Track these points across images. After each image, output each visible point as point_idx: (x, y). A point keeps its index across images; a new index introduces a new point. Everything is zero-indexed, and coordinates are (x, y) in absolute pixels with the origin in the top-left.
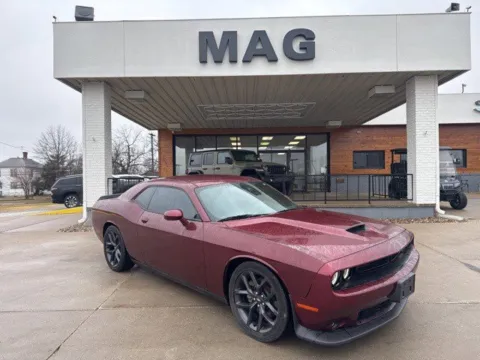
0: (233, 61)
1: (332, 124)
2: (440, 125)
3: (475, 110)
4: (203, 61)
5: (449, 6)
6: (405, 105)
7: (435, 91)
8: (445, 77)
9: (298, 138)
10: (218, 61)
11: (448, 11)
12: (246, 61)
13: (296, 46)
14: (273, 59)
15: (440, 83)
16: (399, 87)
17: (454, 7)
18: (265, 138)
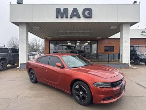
0: (67, 17)
1: (98, 38)
2: (130, 39)
3: (142, 34)
4: (57, 17)
5: (134, 2)
6: (120, 32)
7: (129, 28)
8: (132, 24)
9: (88, 42)
10: (62, 17)
11: (133, 3)
12: (71, 17)
13: (86, 13)
14: (79, 17)
15: (131, 26)
16: (118, 27)
17: (135, 2)
18: (78, 42)
